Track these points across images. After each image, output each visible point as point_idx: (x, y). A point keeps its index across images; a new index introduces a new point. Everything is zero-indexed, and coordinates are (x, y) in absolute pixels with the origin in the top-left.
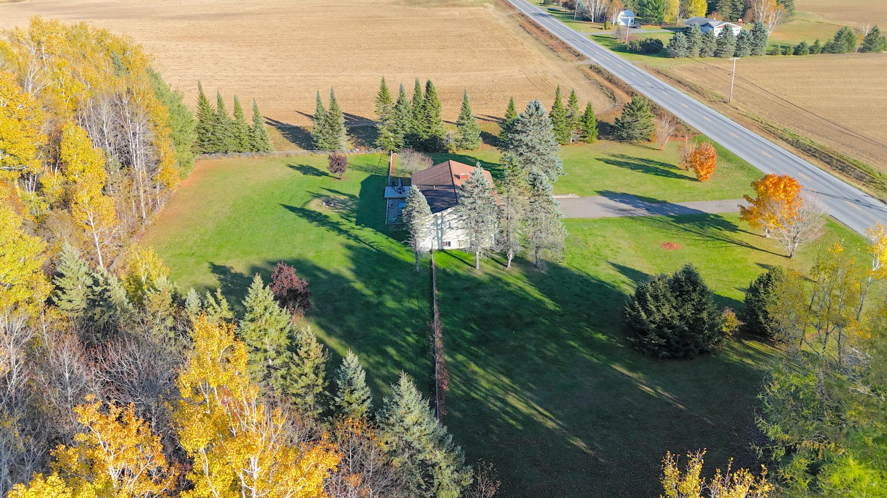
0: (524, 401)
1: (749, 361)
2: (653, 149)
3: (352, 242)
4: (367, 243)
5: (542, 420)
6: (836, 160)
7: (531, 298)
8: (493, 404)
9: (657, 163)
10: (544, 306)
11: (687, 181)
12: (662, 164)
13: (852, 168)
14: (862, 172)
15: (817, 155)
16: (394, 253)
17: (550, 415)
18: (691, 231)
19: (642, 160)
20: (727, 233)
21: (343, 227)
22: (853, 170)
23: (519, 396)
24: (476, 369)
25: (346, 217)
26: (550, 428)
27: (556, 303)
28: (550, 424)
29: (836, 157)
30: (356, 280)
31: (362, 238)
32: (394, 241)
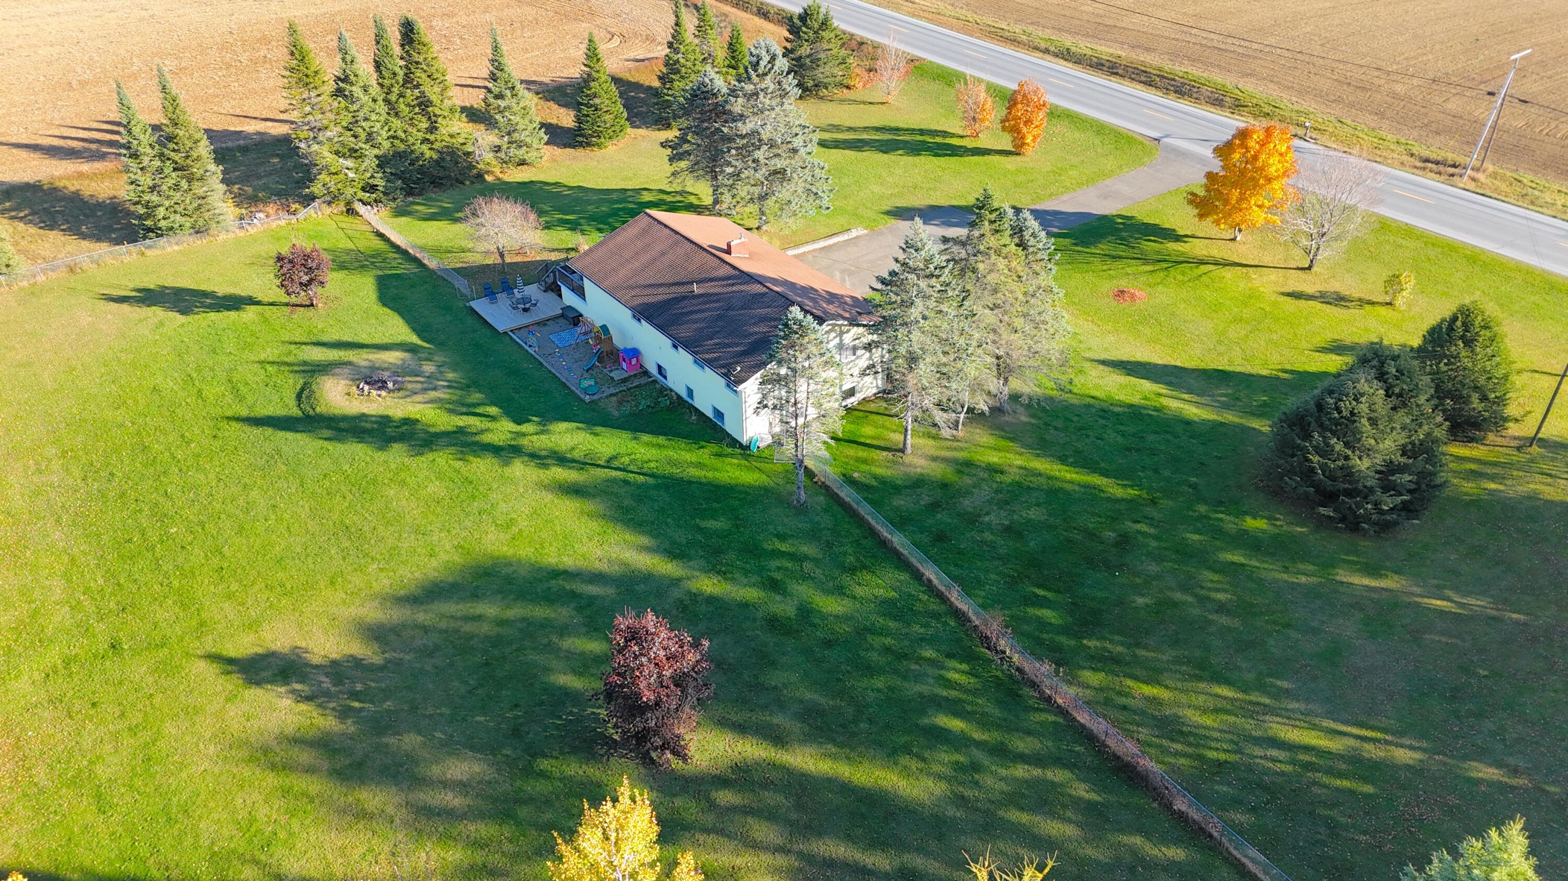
0: (1306, 725)
1: (1492, 486)
2: (870, 103)
3: (559, 473)
4: (602, 463)
5: (1382, 754)
6: (1158, 76)
7: (1068, 487)
8: (1265, 757)
9: (912, 131)
10: (1106, 495)
11: (997, 158)
12: (922, 132)
13: (1194, 87)
14: (1212, 92)
15: (1120, 71)
16: (694, 472)
17: (1379, 735)
18: (1120, 257)
19: (877, 129)
20: (1172, 246)
21: (487, 438)
22: (1196, 90)
23: (1288, 718)
24: (1148, 690)
25: (464, 410)
26: (1411, 762)
27: (1117, 478)
28: (1404, 755)
29: (1155, 72)
30: (689, 573)
31: (576, 454)
32: (661, 440)
